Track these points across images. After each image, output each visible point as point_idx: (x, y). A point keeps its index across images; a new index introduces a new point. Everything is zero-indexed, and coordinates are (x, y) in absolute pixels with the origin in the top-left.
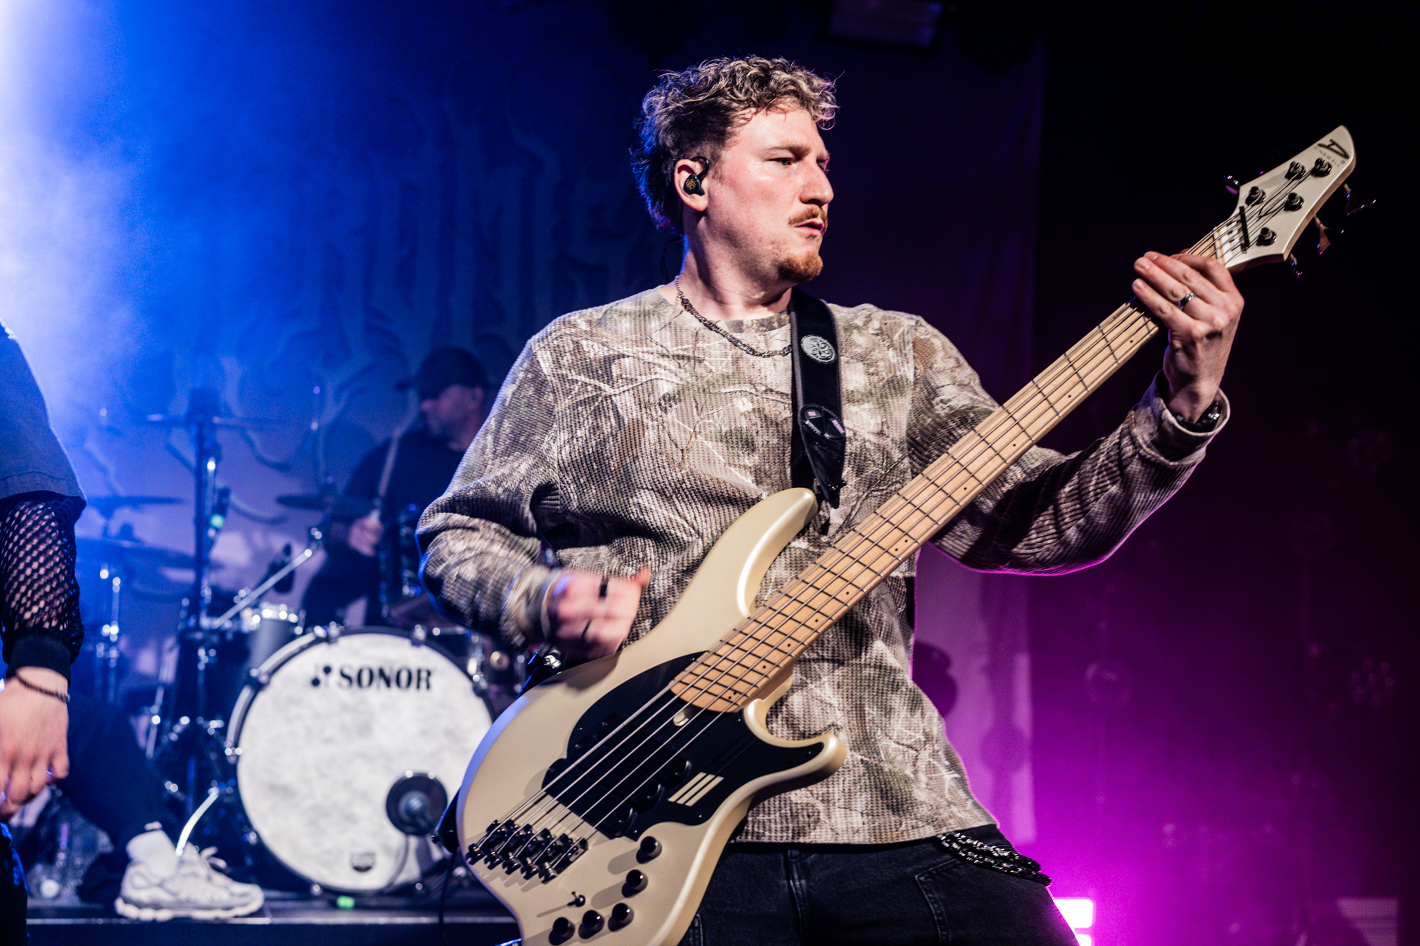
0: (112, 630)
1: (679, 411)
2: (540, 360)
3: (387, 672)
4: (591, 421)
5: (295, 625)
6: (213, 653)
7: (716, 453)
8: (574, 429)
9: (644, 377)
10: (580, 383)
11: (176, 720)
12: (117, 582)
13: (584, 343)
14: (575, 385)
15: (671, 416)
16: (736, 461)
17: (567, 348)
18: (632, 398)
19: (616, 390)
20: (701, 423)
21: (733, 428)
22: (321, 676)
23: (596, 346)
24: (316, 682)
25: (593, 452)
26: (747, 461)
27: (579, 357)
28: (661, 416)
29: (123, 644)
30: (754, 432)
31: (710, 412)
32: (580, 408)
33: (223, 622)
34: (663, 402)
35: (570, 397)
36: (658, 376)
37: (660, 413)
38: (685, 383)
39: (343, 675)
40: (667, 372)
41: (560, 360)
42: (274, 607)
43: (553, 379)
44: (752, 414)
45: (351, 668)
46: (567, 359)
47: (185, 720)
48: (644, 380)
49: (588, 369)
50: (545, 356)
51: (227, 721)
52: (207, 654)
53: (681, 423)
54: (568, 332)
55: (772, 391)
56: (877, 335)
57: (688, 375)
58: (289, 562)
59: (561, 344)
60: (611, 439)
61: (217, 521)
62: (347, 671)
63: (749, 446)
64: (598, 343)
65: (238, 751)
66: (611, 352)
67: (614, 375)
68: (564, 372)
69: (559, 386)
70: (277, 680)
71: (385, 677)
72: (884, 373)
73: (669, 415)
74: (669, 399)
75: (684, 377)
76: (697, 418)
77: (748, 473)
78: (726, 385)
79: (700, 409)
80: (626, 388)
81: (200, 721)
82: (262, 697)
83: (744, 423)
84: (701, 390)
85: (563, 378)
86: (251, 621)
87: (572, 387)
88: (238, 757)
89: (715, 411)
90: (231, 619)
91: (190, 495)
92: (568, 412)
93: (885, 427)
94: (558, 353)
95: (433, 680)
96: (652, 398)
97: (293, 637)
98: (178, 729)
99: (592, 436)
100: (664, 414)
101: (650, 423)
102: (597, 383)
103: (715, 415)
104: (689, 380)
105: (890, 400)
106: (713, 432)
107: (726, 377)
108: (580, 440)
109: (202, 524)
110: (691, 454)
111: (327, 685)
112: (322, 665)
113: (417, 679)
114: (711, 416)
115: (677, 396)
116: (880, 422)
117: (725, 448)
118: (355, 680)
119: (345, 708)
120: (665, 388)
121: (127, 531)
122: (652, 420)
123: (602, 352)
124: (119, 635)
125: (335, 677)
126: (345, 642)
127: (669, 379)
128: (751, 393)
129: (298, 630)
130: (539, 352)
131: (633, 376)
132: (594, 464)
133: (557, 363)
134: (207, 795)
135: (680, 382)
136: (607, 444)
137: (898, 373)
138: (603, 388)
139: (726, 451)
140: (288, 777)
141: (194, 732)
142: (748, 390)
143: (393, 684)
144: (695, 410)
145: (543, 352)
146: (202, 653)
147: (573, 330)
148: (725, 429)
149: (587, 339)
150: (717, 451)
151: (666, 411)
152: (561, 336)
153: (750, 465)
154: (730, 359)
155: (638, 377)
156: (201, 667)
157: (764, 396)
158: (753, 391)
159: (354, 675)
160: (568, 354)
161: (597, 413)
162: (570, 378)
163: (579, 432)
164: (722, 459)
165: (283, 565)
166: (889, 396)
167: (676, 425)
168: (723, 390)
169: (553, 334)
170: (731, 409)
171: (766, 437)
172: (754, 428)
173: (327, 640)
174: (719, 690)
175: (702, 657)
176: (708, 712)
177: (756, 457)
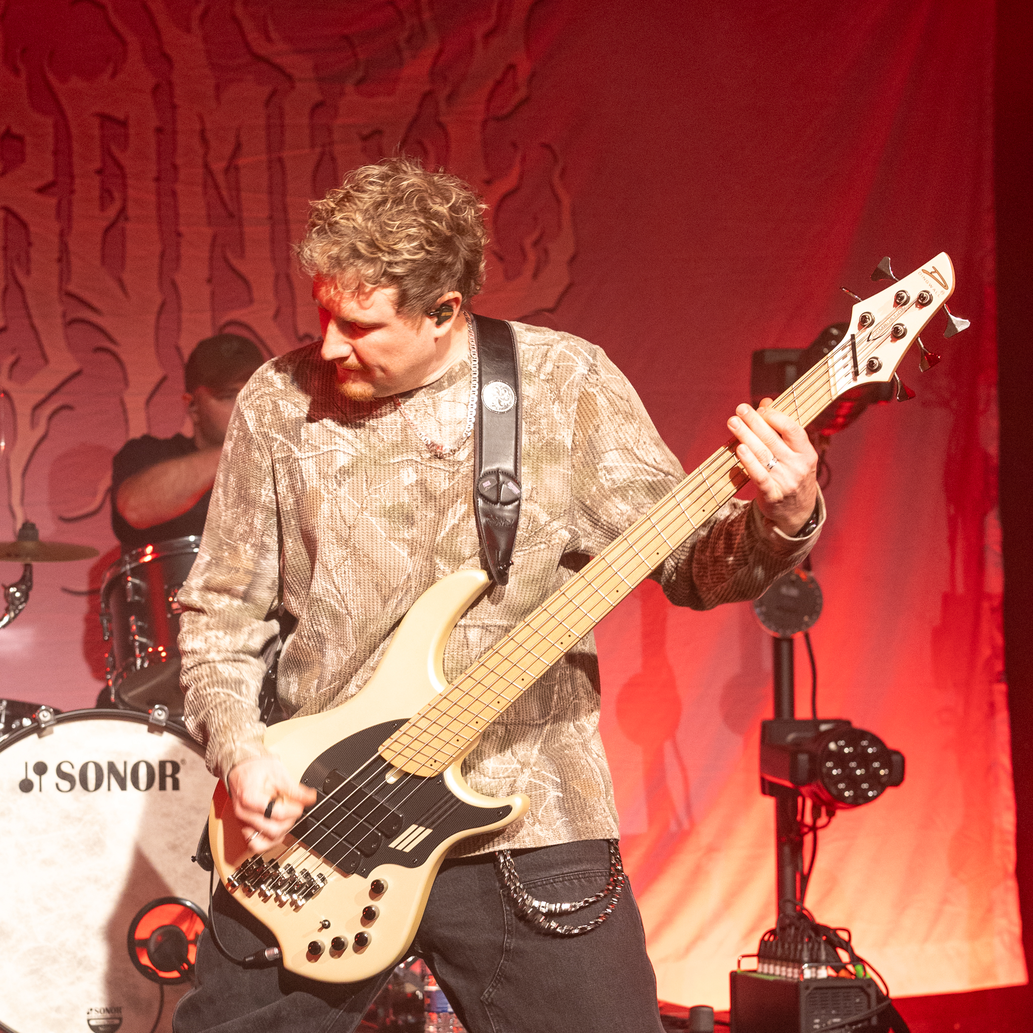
1: (351, 485)
2: (247, 419)
3: (120, 768)
4: (286, 480)
7: (379, 528)
9: (326, 446)
10: (278, 442)
13: (280, 402)
14: (275, 443)
15: (343, 491)
16: (396, 534)
17: (267, 408)
18: (314, 466)
19: (303, 454)
20: (368, 498)
21: (396, 504)
22: (33, 777)
23: (289, 406)
24: (26, 786)
26: (406, 534)
27: (276, 416)
28: (335, 490)
30: (415, 506)
31: (378, 487)
32: (279, 466)
34: (338, 475)
36: (337, 447)
37: (335, 486)
38: (359, 455)
39: (61, 774)
40: (345, 443)
41: (262, 419)
43: (258, 437)
44: (415, 488)
45: (70, 764)
46: (268, 418)
48: (326, 450)
49: (284, 429)
50: (250, 415)
53: (351, 499)
54: (267, 392)
56: (548, 381)
57: (363, 445)
59: (263, 404)
62: (66, 768)
63: (409, 520)
64: (291, 403)
66: (301, 414)
67: (303, 438)
68: (266, 430)
69: (263, 443)
71: (116, 775)
72: (545, 432)
73: (342, 489)
74: (345, 472)
75: (359, 447)
76: (365, 493)
77: (406, 546)
78: (395, 454)
79: (369, 483)
80: (310, 454)
83: (406, 498)
84: (373, 463)
85: (265, 436)
87: (273, 444)
89: (382, 485)
93: (534, 492)
94: (260, 412)
95: (178, 776)
96: (330, 469)
100: (338, 488)
101: (326, 496)
102: (290, 444)
103: (382, 490)
104: (363, 451)
105: (544, 466)
106: (378, 507)
107: (395, 446)
110: (356, 531)
111: (41, 789)
112: (33, 763)
113: (162, 776)
114: (377, 491)
115: (351, 469)
116: (530, 488)
117: (388, 523)
118: (78, 781)
119: (68, 819)
120: (342, 460)
122: (328, 493)
123: (294, 414)
125: (51, 776)
126: (62, 732)
127: (346, 451)
128: (416, 462)
130: (245, 412)
131: (317, 444)
133: (259, 420)
135: (355, 454)
137: (558, 437)
138: (293, 450)
139: (388, 526)
142: (414, 458)
143: (129, 786)
144: (365, 484)
145: (249, 411)
147: (271, 390)
148: (389, 504)
149: (282, 399)
150: (379, 525)
151: (340, 484)
152: (262, 396)
153: (409, 538)
154: (399, 426)
155: (321, 446)
157: (428, 465)
159: (75, 773)
160: (268, 413)
162: (271, 436)
164: (383, 534)
166: (544, 461)
167: (347, 500)
168: (392, 461)
169: (255, 393)
170: (396, 482)
171: (424, 512)
172: (415, 503)
173: (38, 729)
174: (420, 758)
175: (404, 728)
176: (414, 776)
177: (415, 530)
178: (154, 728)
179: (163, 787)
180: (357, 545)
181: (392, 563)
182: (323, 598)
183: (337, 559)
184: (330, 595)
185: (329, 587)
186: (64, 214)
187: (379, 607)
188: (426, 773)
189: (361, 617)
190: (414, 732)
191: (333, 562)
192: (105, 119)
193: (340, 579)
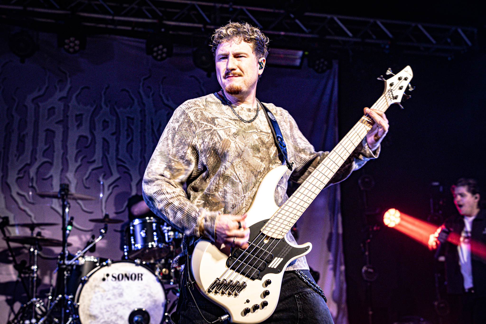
0: (35, 267)
1: (239, 138)
3: (128, 275)
4: (210, 137)
5: (96, 262)
6: (69, 272)
8: (204, 139)
10: (204, 125)
11: (57, 296)
12: (36, 251)
13: (204, 112)
15: (237, 140)
16: (255, 155)
17: (199, 113)
18: (224, 132)
19: (218, 128)
22: (106, 277)
23: (208, 114)
24: (104, 279)
25: (211, 147)
27: (203, 116)
28: (234, 140)
29: (39, 273)
30: (259, 146)
31: (248, 139)
32: (205, 132)
33: (72, 262)
34: (234, 135)
35: (201, 128)
36: (230, 126)
39: (113, 277)
40: (233, 125)
42: (89, 257)
43: (195, 122)
44: (258, 140)
45: (116, 274)
46: (199, 117)
47: (60, 296)
48: (227, 127)
49: (207, 121)
50: (191, 115)
51: (74, 295)
52: (67, 273)
53: (241, 142)
54: (198, 108)
55: (262, 131)
57: (239, 126)
58: (94, 241)
59: (197, 112)
60: (218, 143)
61: (69, 228)
62: (114, 275)
63: (259, 150)
64: (208, 112)
65: (78, 304)
66: (213, 116)
67: (216, 123)
68: (198, 120)
69: (197, 125)
70: (91, 279)
71: (127, 277)
75: (237, 127)
76: (245, 141)
77: (259, 159)
78: (249, 129)
80: (221, 128)
81: (66, 296)
82: (86, 286)
83: (257, 143)
84: (243, 132)
85: (198, 122)
86: (82, 261)
87: (202, 125)
88: (78, 306)
90: (75, 261)
91: (60, 221)
92: (201, 133)
94: (196, 114)
95: (143, 277)
97: (96, 266)
98: (58, 299)
99: (211, 141)
102: (210, 125)
104: (239, 128)
106: (250, 145)
108: (206, 142)
109: (64, 229)
110: (244, 153)
111: (108, 280)
112: (106, 273)
113: (138, 277)
115: (237, 133)
117: (253, 151)
118: (117, 278)
119: (114, 288)
120: (233, 130)
121: (39, 234)
122: (232, 140)
123: (210, 116)
124: (37, 269)
125: (110, 277)
126: (113, 265)
127: (234, 127)
129: (98, 264)
130: (189, 113)
132: (212, 151)
133: (196, 117)
134: (68, 320)
135: (237, 129)
136: (217, 145)
138: (213, 127)
140: (95, 312)
141: (63, 299)
142: (256, 131)
143: (130, 279)
144: (243, 138)
145: (191, 113)
146: (65, 273)
147: (200, 108)
148: (253, 144)
150: (250, 151)
151: (235, 138)
152: (196, 109)
153: (259, 156)
155: (224, 126)
156: (65, 277)
157: (260, 133)
158: (257, 132)
159: (116, 276)
160: (199, 115)
161: (212, 134)
162: (201, 122)
163: (205, 139)
165: (92, 242)
168: (249, 132)
170: (252, 138)
171: (262, 147)
173: (107, 265)
174: (278, 232)
175: (269, 222)
176: (277, 239)
177: (260, 154)
178: (137, 265)
179: (138, 280)
180: (244, 158)
181: (256, 164)
182: (230, 176)
183: (237, 162)
184: (233, 175)
185: (233, 172)
186: (118, 140)
187: (253, 178)
188: (280, 237)
189: (246, 182)
190: (273, 223)
191: (235, 163)
192: (128, 118)
193: (237, 169)
